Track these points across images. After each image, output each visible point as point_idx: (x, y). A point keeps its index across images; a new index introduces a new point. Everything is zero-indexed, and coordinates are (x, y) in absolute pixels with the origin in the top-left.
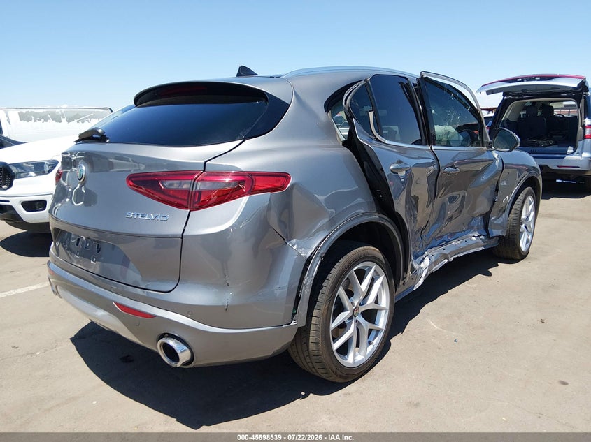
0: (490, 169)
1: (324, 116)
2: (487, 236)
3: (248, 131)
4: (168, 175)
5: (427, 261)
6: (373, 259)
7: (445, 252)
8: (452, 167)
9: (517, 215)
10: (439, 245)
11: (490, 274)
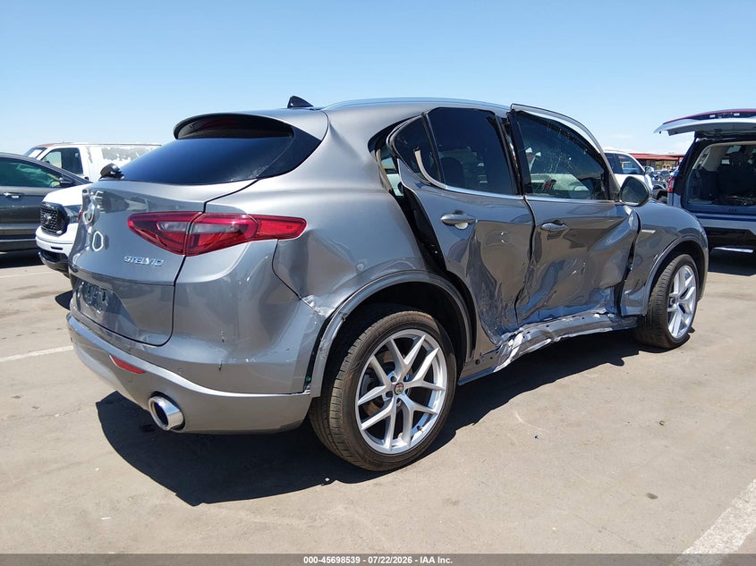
0: (620, 228)
1: (365, 155)
2: (619, 313)
3: (264, 169)
4: (167, 216)
5: (519, 339)
6: (423, 327)
7: (549, 329)
8: (556, 222)
9: (664, 290)
10: (542, 321)
11: (621, 364)
